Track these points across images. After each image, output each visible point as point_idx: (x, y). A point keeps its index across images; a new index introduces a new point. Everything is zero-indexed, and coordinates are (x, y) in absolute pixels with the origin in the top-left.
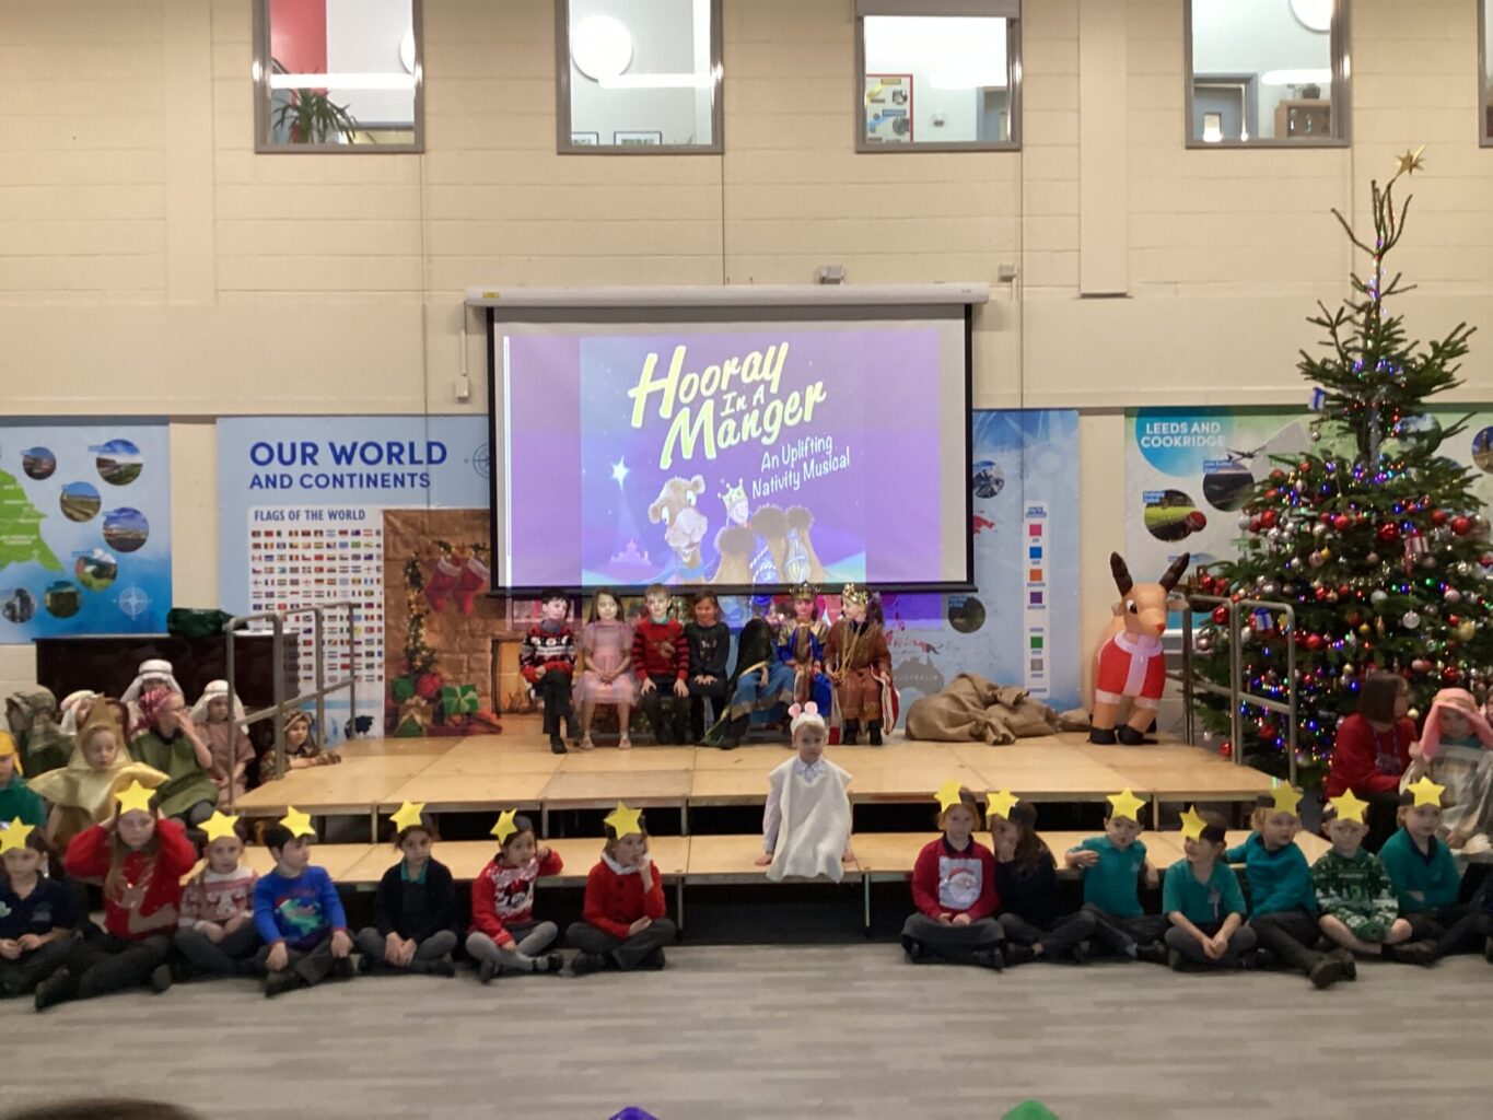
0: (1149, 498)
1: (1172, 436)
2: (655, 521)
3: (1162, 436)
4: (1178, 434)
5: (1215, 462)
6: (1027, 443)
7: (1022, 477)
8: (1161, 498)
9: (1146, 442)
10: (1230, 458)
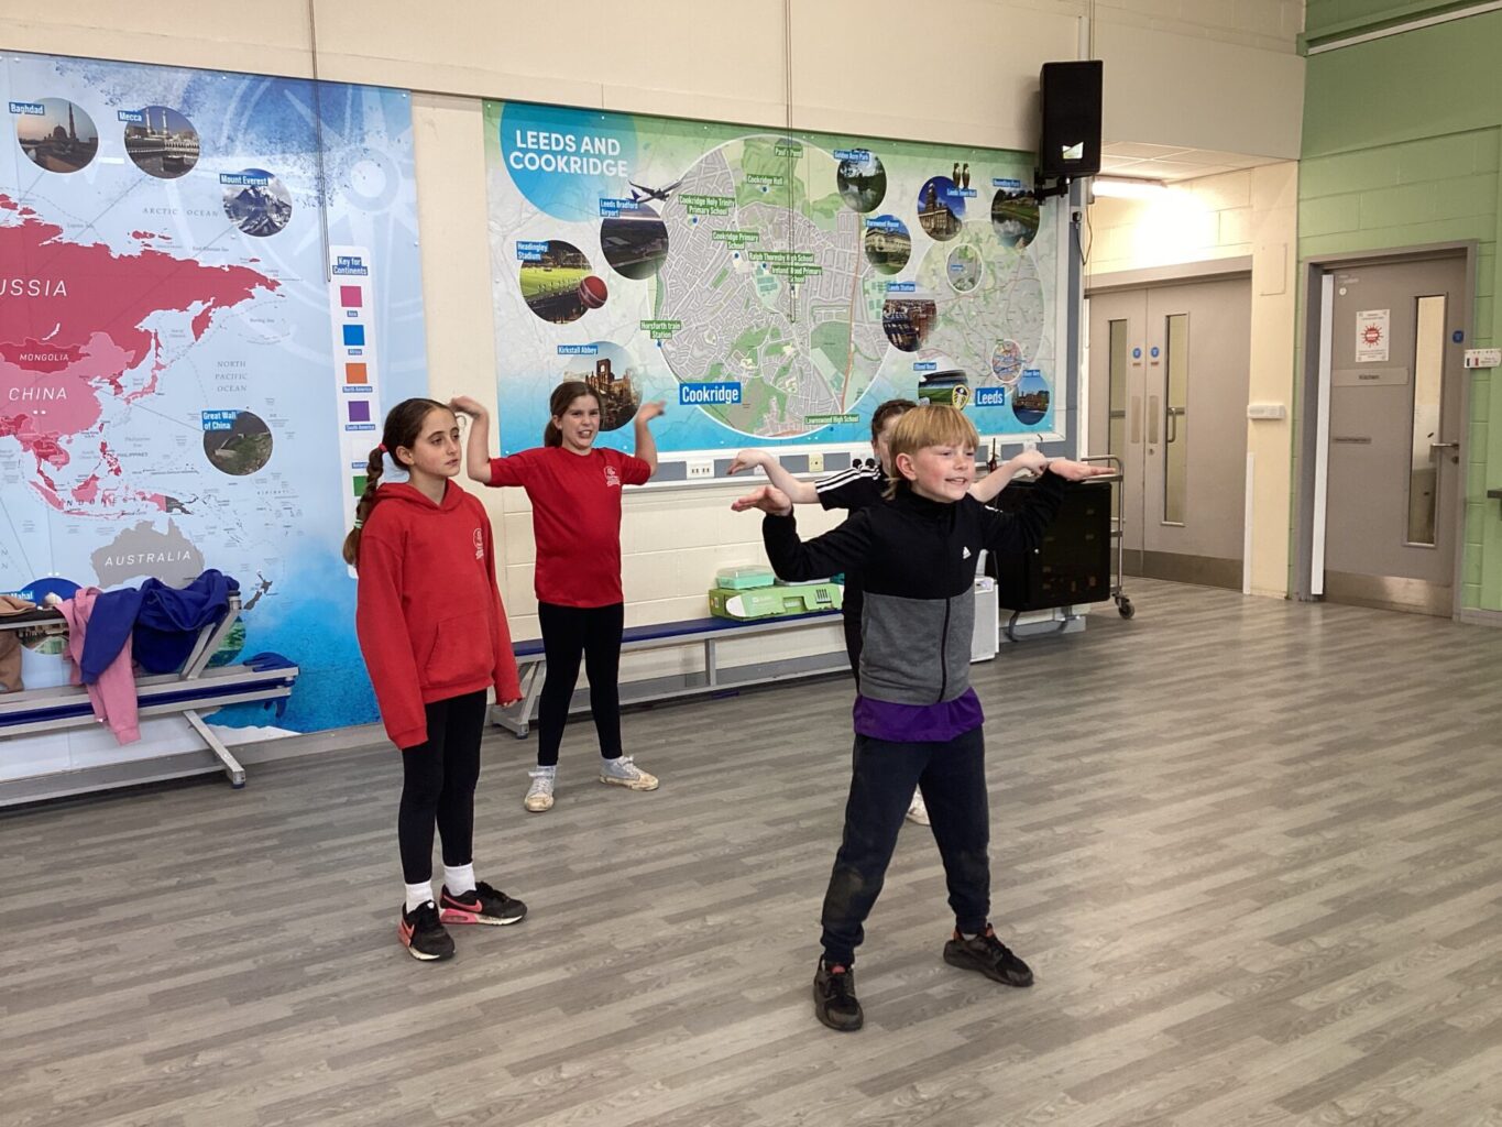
0: (526, 252)
1: (555, 154)
3: (540, 153)
4: (563, 152)
5: (615, 201)
6: (326, 141)
7: (322, 203)
8: (542, 253)
9: (517, 160)
10: (636, 196)
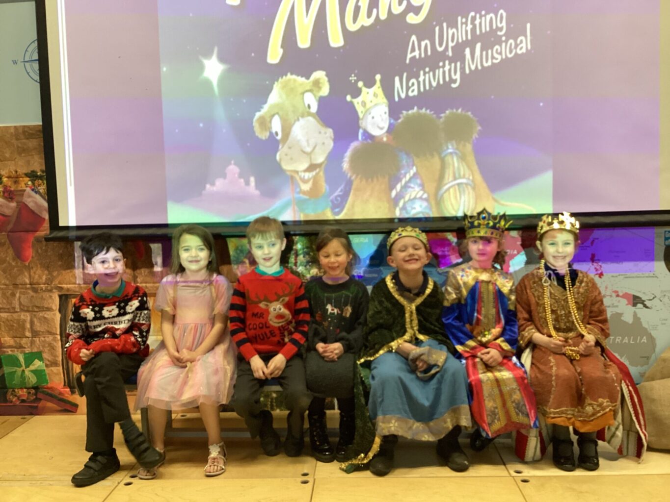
2: (263, 135)
